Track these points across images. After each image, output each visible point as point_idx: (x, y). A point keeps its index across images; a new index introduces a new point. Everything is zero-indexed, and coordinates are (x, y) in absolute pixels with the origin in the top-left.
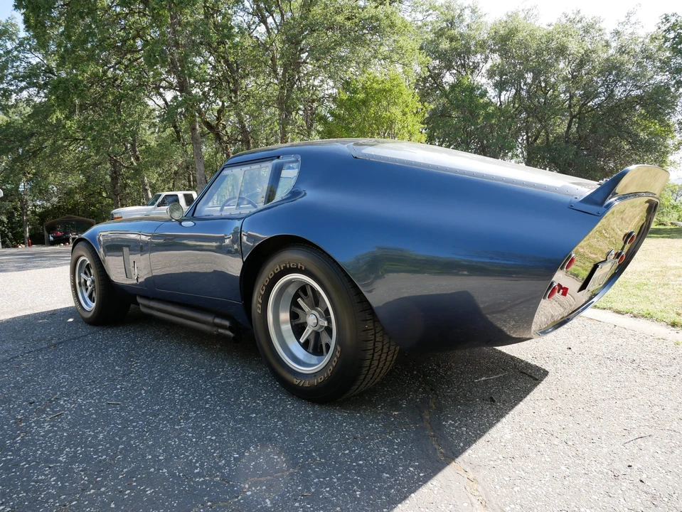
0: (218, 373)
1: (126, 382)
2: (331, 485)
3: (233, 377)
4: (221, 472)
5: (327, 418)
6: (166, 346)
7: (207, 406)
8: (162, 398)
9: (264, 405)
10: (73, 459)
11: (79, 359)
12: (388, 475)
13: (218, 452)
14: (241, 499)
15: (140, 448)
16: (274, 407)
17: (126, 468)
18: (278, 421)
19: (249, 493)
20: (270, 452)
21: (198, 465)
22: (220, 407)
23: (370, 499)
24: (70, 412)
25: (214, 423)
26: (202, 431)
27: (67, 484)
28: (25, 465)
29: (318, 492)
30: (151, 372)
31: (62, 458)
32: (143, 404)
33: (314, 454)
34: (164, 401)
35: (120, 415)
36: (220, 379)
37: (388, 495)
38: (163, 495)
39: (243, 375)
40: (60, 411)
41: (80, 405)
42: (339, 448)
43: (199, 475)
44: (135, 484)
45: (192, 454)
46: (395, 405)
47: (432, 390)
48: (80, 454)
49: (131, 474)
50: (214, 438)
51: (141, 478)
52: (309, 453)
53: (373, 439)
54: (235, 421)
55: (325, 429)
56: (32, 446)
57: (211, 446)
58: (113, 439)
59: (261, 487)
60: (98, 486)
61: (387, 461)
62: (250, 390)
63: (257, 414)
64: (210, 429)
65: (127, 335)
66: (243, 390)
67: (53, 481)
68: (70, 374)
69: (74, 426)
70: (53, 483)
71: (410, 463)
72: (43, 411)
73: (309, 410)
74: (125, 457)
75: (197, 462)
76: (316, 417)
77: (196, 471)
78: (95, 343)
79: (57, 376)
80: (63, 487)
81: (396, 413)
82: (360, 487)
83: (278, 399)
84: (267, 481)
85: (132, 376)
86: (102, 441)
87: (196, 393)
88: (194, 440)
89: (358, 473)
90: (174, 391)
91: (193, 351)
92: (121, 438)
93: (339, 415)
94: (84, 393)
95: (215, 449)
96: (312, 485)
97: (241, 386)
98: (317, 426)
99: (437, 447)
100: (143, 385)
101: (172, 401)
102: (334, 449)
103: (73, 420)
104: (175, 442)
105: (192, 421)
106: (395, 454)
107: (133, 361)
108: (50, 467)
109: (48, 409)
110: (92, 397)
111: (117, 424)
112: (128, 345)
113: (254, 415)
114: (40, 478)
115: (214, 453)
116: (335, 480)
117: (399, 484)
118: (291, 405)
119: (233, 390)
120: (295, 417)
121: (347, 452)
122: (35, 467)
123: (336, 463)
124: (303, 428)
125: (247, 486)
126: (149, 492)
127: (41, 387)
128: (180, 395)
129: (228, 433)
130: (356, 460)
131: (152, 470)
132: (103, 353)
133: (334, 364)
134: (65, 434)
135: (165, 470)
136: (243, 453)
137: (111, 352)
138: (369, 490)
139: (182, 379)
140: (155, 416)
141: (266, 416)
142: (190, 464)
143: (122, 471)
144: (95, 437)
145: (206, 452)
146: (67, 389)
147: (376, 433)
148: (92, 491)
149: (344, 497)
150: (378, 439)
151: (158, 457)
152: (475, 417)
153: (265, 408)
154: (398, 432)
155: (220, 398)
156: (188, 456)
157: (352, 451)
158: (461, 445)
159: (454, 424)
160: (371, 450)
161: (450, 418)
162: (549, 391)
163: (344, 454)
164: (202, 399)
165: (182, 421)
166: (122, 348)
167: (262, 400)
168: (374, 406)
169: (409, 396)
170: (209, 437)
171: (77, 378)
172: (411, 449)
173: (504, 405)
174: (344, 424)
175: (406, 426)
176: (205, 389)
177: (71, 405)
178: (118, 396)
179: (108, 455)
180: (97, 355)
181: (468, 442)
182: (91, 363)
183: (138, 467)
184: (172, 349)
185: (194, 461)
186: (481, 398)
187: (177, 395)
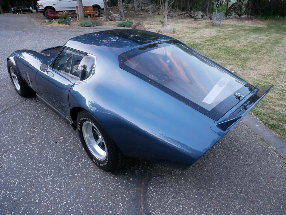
0: (68, 141)
1: (30, 144)
5: (104, 179)
6: (50, 116)
7: (60, 166)
8: (42, 158)
9: (82, 167)
10: (4, 199)
11: (13, 124)
13: (58, 199)
15: (30, 193)
16: (85, 169)
17: (23, 206)
18: (85, 180)
20: (78, 201)
21: (50, 207)
22: (65, 167)
24: (6, 164)
26: (55, 184)
30: (41, 137)
32: (35, 162)
33: (94, 205)
34: (44, 160)
35: (25, 168)
36: (68, 146)
41: (10, 160)
42: (104, 201)
46: (132, 174)
48: (7, 195)
51: (28, 214)
52: (92, 203)
53: (118, 197)
54: (69, 178)
55: (102, 187)
57: (57, 195)
58: (20, 186)
61: (120, 212)
63: (78, 174)
64: (58, 183)
65: (35, 106)
66: (76, 155)
68: (9, 136)
69: (7, 176)
74: (24, 198)
76: (100, 178)
77: (49, 211)
78: (21, 111)
79: (3, 137)
81: (131, 179)
85: (33, 140)
86: (16, 187)
87: (57, 155)
88: (51, 190)
90: (48, 153)
92: (24, 186)
93: (110, 178)
94: (12, 151)
98: (99, 185)
99: (141, 204)
100: (37, 147)
101: (46, 159)
102: (102, 202)
103: (7, 171)
105: (52, 176)
106: (124, 208)
107: (35, 128)
110: (16, 154)
111: (23, 175)
112: (34, 115)
115: (57, 200)
118: (93, 168)
120: (92, 178)
121: (107, 204)
123: (101, 211)
124: (93, 186)
129: (65, 186)
130: (109, 210)
131: (33, 209)
132: (24, 119)
133: (107, 162)
134: (3, 181)
135: (37, 209)
136: (68, 201)
137: (27, 119)
139: (52, 145)
140: (38, 171)
141: (81, 176)
143: (22, 208)
144: (14, 184)
145: (54, 199)
146: (6, 147)
147: (121, 192)
150: (120, 196)
151: (36, 201)
152: (161, 186)
153: (82, 170)
154: (129, 193)
155: (66, 160)
156: (47, 201)
157: (109, 204)
158: (151, 205)
159: (152, 190)
160: (116, 204)
161: (152, 186)
162: (196, 170)
163: (105, 205)
164: (58, 161)
165: (48, 176)
166: (32, 117)
167: (81, 164)
168: (124, 174)
169: (140, 167)
170: (57, 188)
171: (11, 139)
172: (131, 205)
173: (175, 179)
174: (110, 185)
175: (133, 189)
176: (60, 153)
177: (7, 160)
178: (26, 154)
179: (17, 197)
180: (21, 121)
181: (154, 203)
182: (18, 128)
183: (28, 206)
184: (52, 119)
185: (49, 204)
186: (168, 172)
187: (49, 156)
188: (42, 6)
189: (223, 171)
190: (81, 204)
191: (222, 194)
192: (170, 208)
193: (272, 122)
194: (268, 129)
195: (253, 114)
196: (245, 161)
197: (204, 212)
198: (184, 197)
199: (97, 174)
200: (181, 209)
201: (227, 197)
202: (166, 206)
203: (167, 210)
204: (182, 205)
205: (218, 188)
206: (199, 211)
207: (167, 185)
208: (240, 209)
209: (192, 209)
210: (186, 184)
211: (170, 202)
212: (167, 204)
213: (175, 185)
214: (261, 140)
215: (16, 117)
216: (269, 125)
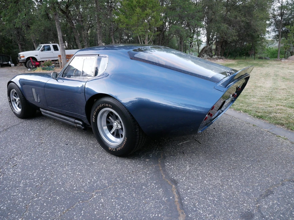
0: (78, 142)
1: (40, 148)
2: (124, 192)
3: (84, 144)
4: (84, 188)
5: (122, 163)
6: (55, 129)
7: (75, 159)
9: (98, 157)
10: (26, 185)
11: (18, 137)
12: (145, 187)
13: (82, 180)
14: (92, 199)
15: (51, 179)
16: (102, 158)
17: (47, 188)
18: (104, 165)
19: (95, 197)
20: (102, 179)
21: (75, 186)
22: (81, 159)
23: (138, 197)
24: (20, 163)
25: (79, 167)
26: (74, 170)
27: (26, 196)
28: (7, 189)
29: (120, 195)
30: (50, 143)
31: (21, 185)
32: (49, 159)
33: (118, 179)
34: (58, 157)
35: (41, 164)
36: (79, 146)
37: (144, 195)
38: (63, 199)
39: (88, 143)
40: (15, 163)
41: (23, 160)
42: (127, 176)
43: (76, 190)
44: (52, 195)
45: (72, 181)
46: (148, 157)
47: (162, 149)
48: (28, 183)
49: (50, 191)
50: (79, 173)
51: (54, 192)
52: (116, 179)
53: (139, 172)
54: (87, 165)
55: (121, 168)
56: (8, 180)
57: (79, 177)
58: (40, 175)
59: (99, 194)
60: (38, 196)
61: (144, 181)
62: (92, 151)
63: (95, 162)
64: (77, 170)
65: (37, 123)
66: (89, 151)
67: (20, 195)
68: (16, 145)
69: (23, 170)
70: (20, 196)
71: (153, 182)
72: (8, 163)
73: (115, 159)
74: (46, 183)
75: (74, 184)
76: (118, 163)
77: (74, 188)
78: (23, 128)
79: (10, 146)
80: (24, 198)
81: (148, 160)
82: (135, 192)
83: (103, 155)
84: (102, 191)
85: (43, 145)
86: (35, 177)
87: (70, 152)
88: (72, 175)
89: (134, 187)
90: (61, 152)
91: (67, 132)
92: (43, 175)
93: (127, 162)
94: (24, 154)
95: (81, 178)
96: (118, 192)
97: (88, 149)
98: (119, 167)
99: (162, 174)
100: (48, 149)
101: (61, 156)
102: (125, 177)
103: (22, 167)
104: (65, 176)
105: (70, 166)
106: (147, 178)
107: (41, 137)
108: (17, 189)
109: (10, 163)
110: (27, 156)
111: (40, 168)
112: (38, 129)
113: (94, 163)
114: (14, 194)
115: (80, 180)
116: (126, 190)
117: (149, 191)
118: (108, 157)
119: (85, 151)
120: (110, 163)
121: (130, 178)
122: (11, 189)
123: (126, 182)
124: (113, 168)
125: (94, 194)
126: (58, 198)
127: (5, 152)
128: (64, 154)
129: (85, 171)
130: (133, 181)
131: (58, 189)
132: (28, 133)
133: (124, 144)
134: (20, 174)
135: (62, 189)
136: (91, 180)
137: (32, 133)
138: (138, 193)
139: (63, 146)
140: (55, 164)
141: (99, 163)
142: (71, 185)
143: (46, 190)
144: (33, 175)
145: (77, 180)
146: (16, 152)
147: (140, 169)
148: (36, 199)
149: (129, 197)
150: (141, 172)
151: (59, 183)
152: (177, 161)
153: (98, 159)
154: (149, 168)
155: (80, 155)
156: (71, 182)
157: (132, 177)
158: (171, 173)
159: (169, 165)
160: (139, 177)
161: (168, 162)
162: (204, 149)
163: (129, 179)
164: (73, 156)
165: (66, 166)
166: (36, 130)
167: (97, 155)
168: (140, 157)
169: (153, 152)
170: (78, 173)
171: (19, 147)
172: (153, 176)
173: (188, 155)
174: (129, 166)
175: (152, 166)
176: (73, 151)
177: (20, 160)
178: (38, 155)
179: (39, 183)
180: (26, 134)
181: (173, 173)
182: (24, 139)
183: (52, 188)
184: (57, 131)
185: (73, 184)
186: (180, 152)
187: (62, 154)
188: (24, 57)
189: (228, 147)
190: (104, 180)
191: (232, 160)
192: (190, 173)
193: (260, 114)
194: (257, 119)
195: (242, 112)
196: (244, 139)
197: (220, 172)
198: (200, 166)
199: (114, 160)
200: (200, 173)
201: (237, 161)
202: (186, 173)
203: (187, 175)
204: (200, 170)
205: (227, 157)
206: (216, 172)
207: (181, 160)
208: (250, 166)
209: (209, 172)
210: (199, 157)
211: (188, 170)
212: (186, 171)
213: (189, 159)
214: (254, 126)
215: (20, 132)
216: (258, 117)
